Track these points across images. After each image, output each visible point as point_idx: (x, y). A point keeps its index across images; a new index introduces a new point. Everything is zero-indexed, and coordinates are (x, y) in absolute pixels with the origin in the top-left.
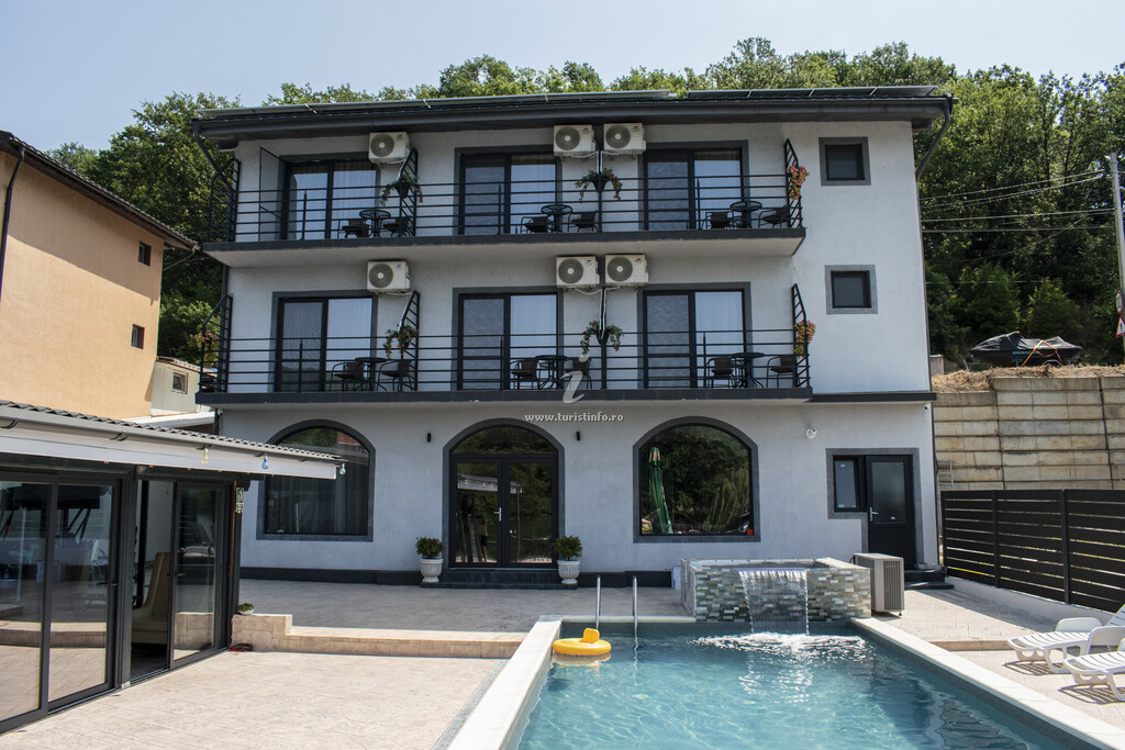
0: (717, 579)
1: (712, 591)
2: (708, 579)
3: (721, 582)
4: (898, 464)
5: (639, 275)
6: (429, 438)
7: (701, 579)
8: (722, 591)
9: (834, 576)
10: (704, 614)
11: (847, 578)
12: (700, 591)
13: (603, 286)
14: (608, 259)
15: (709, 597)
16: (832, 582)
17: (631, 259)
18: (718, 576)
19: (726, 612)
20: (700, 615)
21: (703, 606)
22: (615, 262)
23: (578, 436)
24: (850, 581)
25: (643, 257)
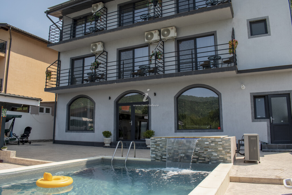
0: (159, 142)
1: (157, 148)
2: (156, 142)
3: (161, 144)
4: (284, 98)
5: (173, 34)
6: (110, 98)
7: (153, 142)
8: (161, 148)
9: (212, 142)
10: (154, 158)
11: (219, 143)
12: (153, 147)
13: (161, 40)
14: (162, 30)
15: (156, 150)
16: (212, 144)
17: (170, 28)
18: (160, 141)
19: (163, 157)
20: (152, 158)
21: (154, 154)
22: (164, 31)
23: (155, 94)
24: (220, 144)
25: (174, 27)
